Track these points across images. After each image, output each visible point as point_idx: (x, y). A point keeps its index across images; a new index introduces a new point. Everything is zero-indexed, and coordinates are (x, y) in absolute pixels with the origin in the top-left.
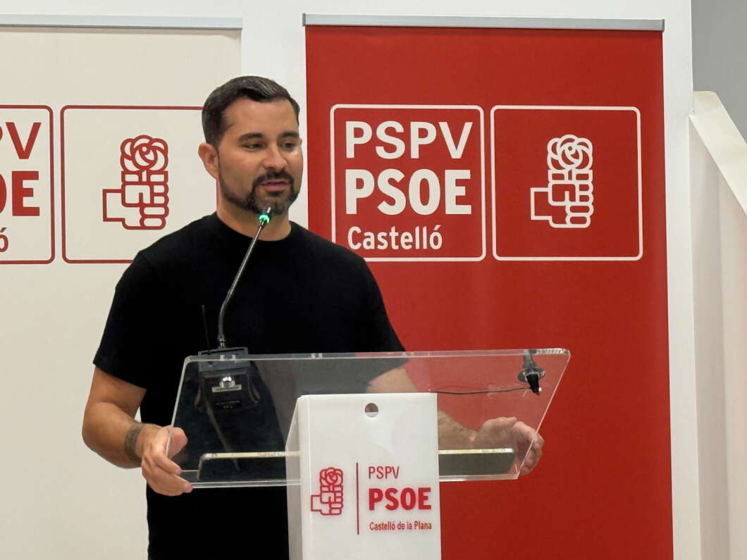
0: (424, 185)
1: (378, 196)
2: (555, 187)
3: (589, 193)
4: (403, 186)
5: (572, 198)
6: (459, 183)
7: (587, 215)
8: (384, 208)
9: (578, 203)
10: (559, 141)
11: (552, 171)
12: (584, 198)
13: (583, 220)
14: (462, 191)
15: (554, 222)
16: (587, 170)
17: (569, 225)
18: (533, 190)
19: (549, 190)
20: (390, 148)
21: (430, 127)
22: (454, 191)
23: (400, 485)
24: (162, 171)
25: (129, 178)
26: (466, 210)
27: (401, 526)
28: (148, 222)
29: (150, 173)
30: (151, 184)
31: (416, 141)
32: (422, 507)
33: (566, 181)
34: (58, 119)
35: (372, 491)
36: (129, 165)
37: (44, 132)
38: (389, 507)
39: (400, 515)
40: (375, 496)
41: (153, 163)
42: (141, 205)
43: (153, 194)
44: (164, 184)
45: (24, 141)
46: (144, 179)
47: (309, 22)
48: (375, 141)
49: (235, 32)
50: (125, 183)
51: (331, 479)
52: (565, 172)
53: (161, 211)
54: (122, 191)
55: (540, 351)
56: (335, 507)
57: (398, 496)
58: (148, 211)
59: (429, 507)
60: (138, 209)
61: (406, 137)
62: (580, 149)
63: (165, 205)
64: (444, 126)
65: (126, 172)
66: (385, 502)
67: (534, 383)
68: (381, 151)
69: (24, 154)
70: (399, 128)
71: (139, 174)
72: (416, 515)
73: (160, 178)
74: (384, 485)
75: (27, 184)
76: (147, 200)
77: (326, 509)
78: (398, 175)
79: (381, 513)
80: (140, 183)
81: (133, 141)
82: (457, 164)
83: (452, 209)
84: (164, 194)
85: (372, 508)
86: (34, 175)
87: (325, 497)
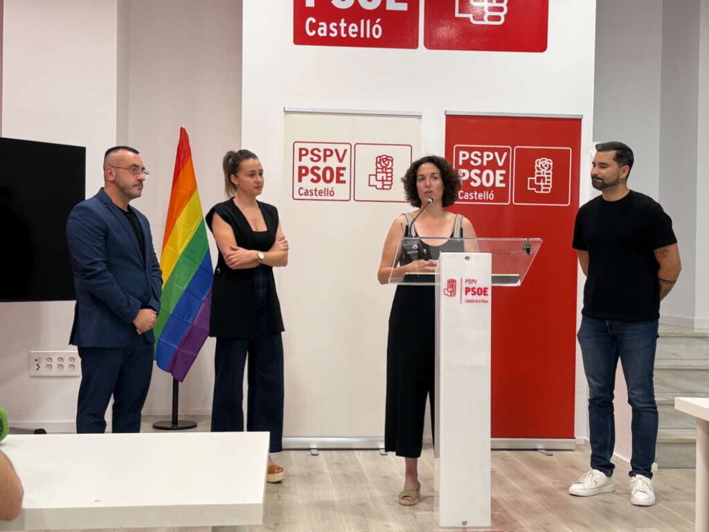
0: (488, 176)
1: (471, 179)
2: (537, 177)
3: (550, 180)
4: (480, 176)
5: (544, 182)
6: (501, 175)
7: (549, 188)
8: (473, 184)
9: (546, 184)
10: (540, 160)
11: (537, 171)
12: (549, 182)
13: (548, 190)
14: (502, 178)
15: (537, 190)
16: (550, 171)
17: (542, 192)
18: (529, 178)
19: (535, 178)
20: (476, 162)
21: (491, 154)
22: (499, 178)
23: (477, 286)
24: (391, 168)
25: (379, 170)
26: (503, 185)
27: (477, 301)
28: (385, 187)
29: (386, 169)
30: (387, 173)
31: (486, 159)
32: (485, 295)
33: (542, 175)
34: (353, 148)
35: (467, 288)
36: (379, 165)
37: (348, 153)
38: (473, 294)
39: (476, 297)
40: (467, 290)
41: (387, 165)
42: (383, 181)
43: (387, 177)
44: (391, 173)
45: (341, 156)
46: (384, 171)
47: (447, 113)
48: (470, 159)
49: (419, 117)
50: (377, 172)
51: (452, 283)
52: (542, 172)
53: (390, 183)
54: (376, 175)
55: (531, 239)
56: (453, 293)
57: (476, 290)
58: (385, 183)
59: (487, 295)
60: (381, 182)
61: (482, 157)
62: (548, 163)
63: (391, 181)
64: (496, 154)
65: (377, 168)
66: (471, 292)
67: (528, 251)
68: (472, 162)
69: (341, 160)
70: (479, 154)
71: (382, 169)
72: (482, 297)
73: (390, 171)
74: (471, 286)
75: (341, 172)
76: (385, 179)
77: (449, 294)
78: (478, 172)
79: (470, 296)
80: (382, 172)
81: (380, 157)
82: (500, 168)
83: (498, 185)
84: (391, 177)
85: (466, 294)
86: (344, 169)
87: (449, 290)
